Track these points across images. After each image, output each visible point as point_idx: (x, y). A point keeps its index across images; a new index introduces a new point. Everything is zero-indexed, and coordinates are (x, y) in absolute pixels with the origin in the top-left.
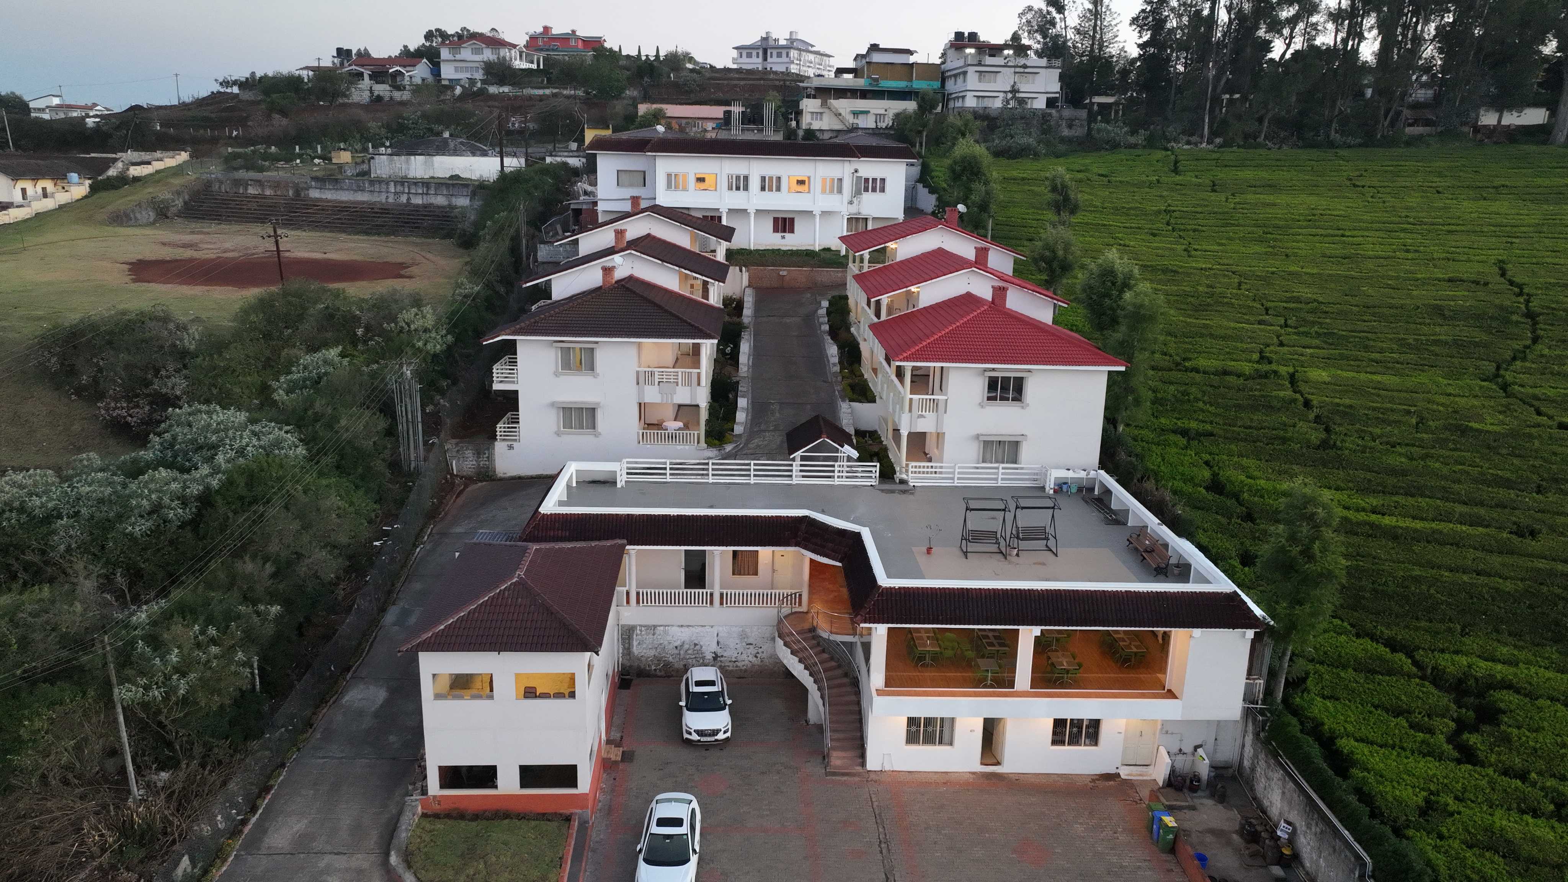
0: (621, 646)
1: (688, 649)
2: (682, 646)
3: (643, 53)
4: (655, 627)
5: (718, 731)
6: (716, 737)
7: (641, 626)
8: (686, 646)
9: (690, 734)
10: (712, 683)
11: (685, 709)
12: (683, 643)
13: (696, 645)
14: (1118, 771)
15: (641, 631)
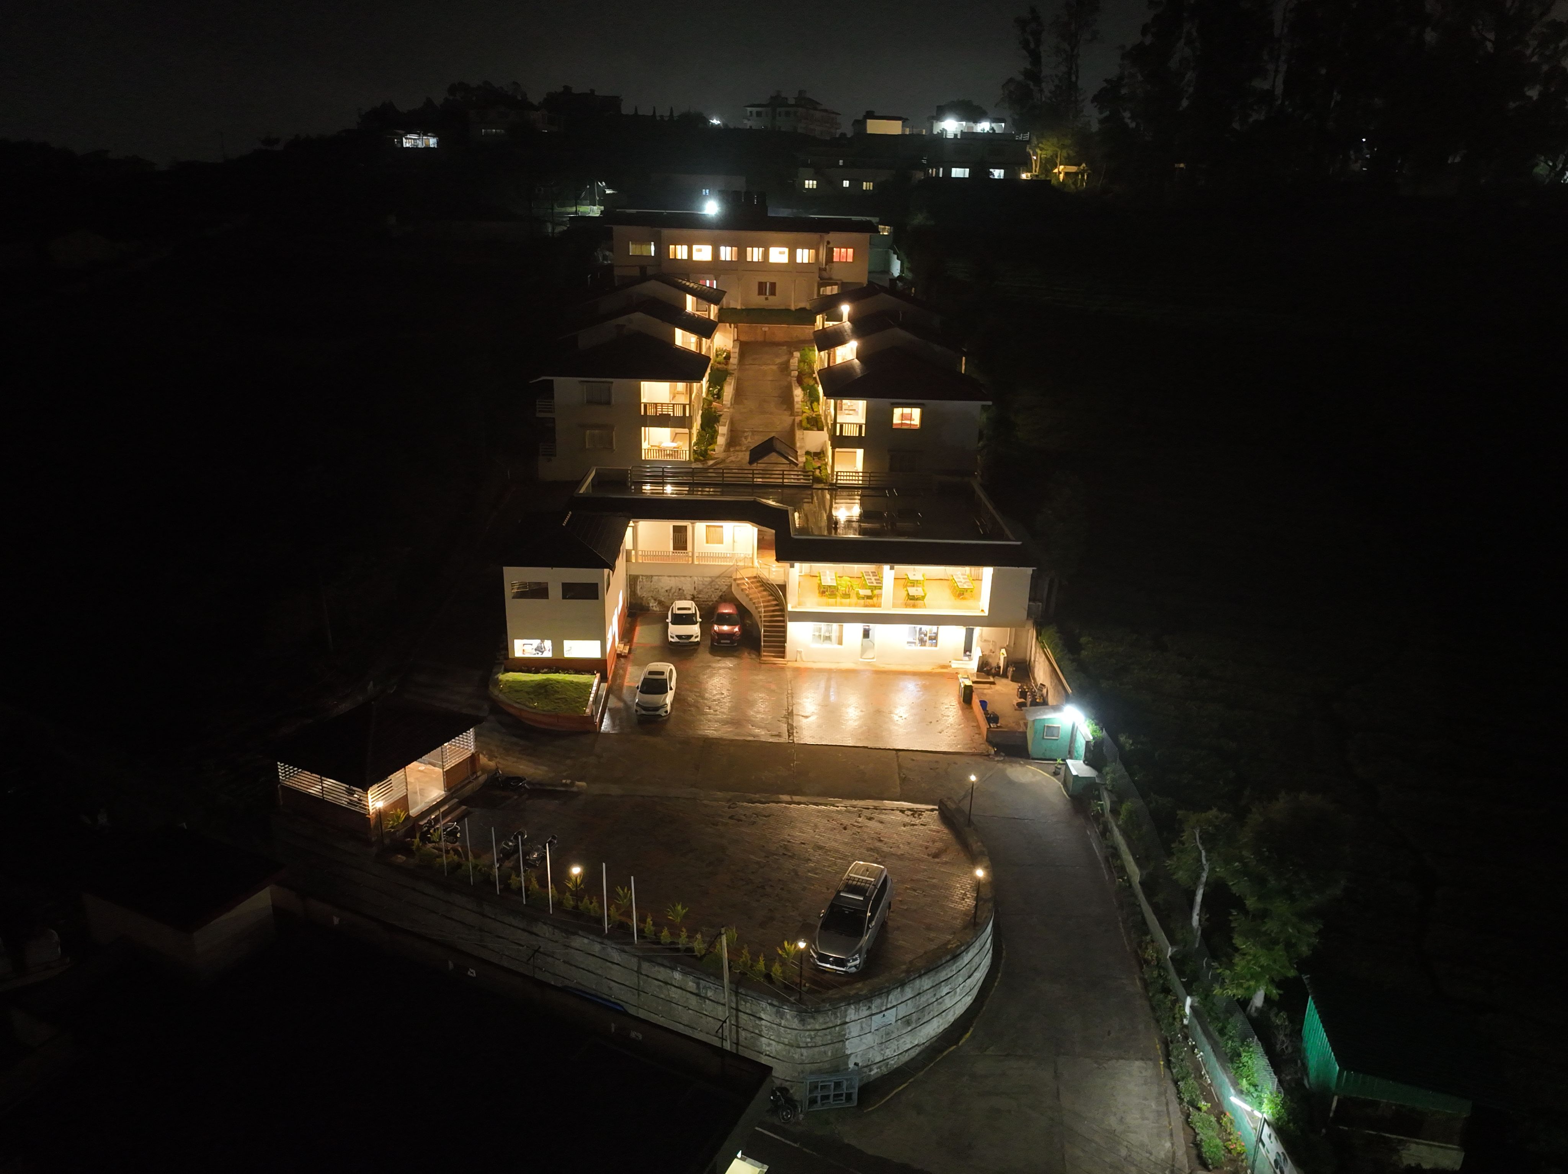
0: (629, 590)
1: (675, 592)
2: (670, 590)
3: (657, 114)
4: (652, 576)
5: (692, 636)
6: (690, 640)
7: (642, 576)
8: (673, 591)
9: (673, 638)
10: (689, 609)
11: (670, 624)
12: (672, 587)
13: (680, 589)
14: (950, 664)
15: (642, 579)
